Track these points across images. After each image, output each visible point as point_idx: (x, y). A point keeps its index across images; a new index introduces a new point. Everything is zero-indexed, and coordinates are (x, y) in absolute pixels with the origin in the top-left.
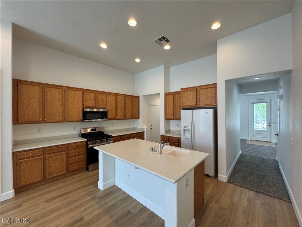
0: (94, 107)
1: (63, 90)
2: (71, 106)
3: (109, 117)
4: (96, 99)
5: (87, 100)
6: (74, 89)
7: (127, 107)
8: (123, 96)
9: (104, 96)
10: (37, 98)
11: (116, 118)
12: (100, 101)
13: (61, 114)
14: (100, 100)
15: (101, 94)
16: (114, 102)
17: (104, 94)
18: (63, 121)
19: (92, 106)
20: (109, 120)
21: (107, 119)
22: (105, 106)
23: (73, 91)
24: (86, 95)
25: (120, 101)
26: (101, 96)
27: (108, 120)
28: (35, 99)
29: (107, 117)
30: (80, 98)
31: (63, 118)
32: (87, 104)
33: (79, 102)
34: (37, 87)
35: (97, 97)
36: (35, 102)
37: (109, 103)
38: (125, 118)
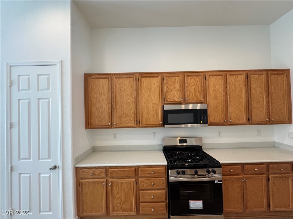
0: (182, 102)
1: (135, 79)
2: (145, 103)
3: (211, 119)
4: (184, 88)
5: (169, 90)
6: (149, 75)
7: (253, 98)
8: (241, 75)
9: (199, 80)
10: (106, 95)
11: (228, 121)
12: (193, 91)
13: (133, 116)
14: (193, 87)
15: (193, 76)
16: (220, 88)
17: (200, 76)
18: (135, 126)
19: (178, 100)
20: (212, 124)
21: (207, 123)
22: (202, 99)
23: (147, 78)
24: (168, 82)
25: (235, 86)
26: (193, 80)
27: (209, 125)
28: (104, 95)
29: (207, 119)
30: (158, 88)
31: (136, 121)
32: (169, 97)
33: (157, 95)
34: (106, 80)
35: (186, 84)
36: (104, 99)
37: (211, 91)
38: (249, 121)
